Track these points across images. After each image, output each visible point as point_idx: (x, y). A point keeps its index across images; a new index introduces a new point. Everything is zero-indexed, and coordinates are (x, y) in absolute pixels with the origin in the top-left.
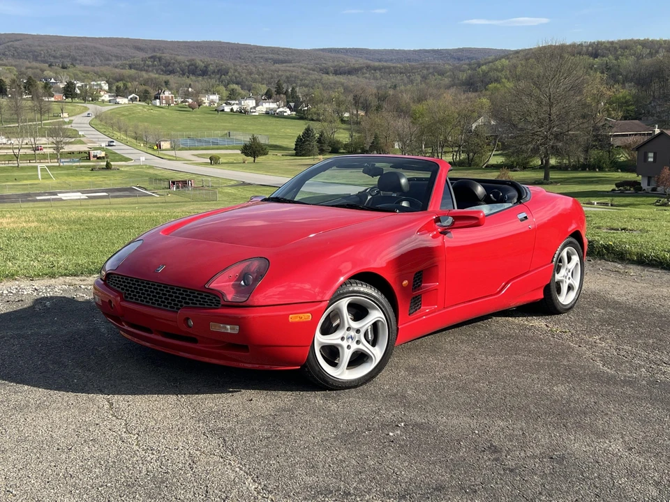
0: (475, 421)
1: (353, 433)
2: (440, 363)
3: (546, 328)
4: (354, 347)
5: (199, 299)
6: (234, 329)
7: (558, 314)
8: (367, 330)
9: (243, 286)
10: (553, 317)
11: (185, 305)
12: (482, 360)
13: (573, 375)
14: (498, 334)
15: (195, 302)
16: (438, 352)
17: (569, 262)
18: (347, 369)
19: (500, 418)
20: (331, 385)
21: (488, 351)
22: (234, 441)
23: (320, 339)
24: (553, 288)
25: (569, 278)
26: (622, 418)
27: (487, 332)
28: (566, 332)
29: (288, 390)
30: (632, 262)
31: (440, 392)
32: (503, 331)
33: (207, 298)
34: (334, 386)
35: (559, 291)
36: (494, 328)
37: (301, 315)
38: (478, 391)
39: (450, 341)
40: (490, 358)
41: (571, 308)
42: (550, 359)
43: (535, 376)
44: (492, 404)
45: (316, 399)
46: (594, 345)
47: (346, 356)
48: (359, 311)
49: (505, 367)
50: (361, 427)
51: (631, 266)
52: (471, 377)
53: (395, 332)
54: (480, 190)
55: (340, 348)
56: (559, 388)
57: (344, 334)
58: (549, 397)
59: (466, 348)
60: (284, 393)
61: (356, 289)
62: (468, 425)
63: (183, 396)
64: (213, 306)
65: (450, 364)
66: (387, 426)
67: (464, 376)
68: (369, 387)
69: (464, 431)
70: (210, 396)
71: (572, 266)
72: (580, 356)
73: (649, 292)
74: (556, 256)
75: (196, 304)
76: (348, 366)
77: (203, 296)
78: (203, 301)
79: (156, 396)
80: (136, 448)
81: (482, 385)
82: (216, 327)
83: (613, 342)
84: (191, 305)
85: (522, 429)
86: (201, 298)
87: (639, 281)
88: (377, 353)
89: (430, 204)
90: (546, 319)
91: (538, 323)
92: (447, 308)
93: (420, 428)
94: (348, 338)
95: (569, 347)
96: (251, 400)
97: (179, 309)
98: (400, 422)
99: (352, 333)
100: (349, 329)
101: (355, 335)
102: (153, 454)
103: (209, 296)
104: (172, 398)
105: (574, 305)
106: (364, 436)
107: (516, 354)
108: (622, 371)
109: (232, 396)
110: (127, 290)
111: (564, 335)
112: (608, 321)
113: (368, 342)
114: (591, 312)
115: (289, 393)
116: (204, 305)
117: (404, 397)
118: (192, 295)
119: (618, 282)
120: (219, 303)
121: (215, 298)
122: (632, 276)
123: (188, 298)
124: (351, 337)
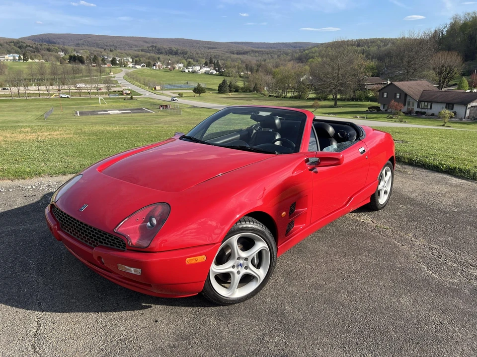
2: (307, 266)
3: (372, 224)
4: (243, 271)
5: (110, 240)
6: (136, 271)
9: (149, 227)
10: (375, 212)
11: (99, 244)
12: (338, 262)
13: (410, 282)
14: (342, 231)
15: (106, 242)
16: (304, 252)
17: (386, 176)
18: (237, 289)
21: (339, 250)
24: (376, 195)
25: (385, 187)
26: (474, 350)
28: (387, 229)
30: (405, 163)
33: (116, 240)
35: (379, 196)
37: (196, 258)
40: (343, 260)
41: (385, 206)
42: (387, 261)
43: (381, 283)
46: (412, 244)
49: (356, 271)
51: (406, 166)
54: (331, 130)
55: (231, 274)
56: (405, 300)
57: (235, 263)
59: (323, 248)
60: (185, 309)
61: (244, 226)
63: (103, 314)
64: (121, 248)
65: (314, 268)
67: (327, 283)
71: (387, 178)
72: (406, 256)
73: (427, 189)
74: (380, 174)
77: (113, 238)
82: (122, 268)
83: (424, 241)
84: (104, 244)
87: (416, 179)
89: (301, 146)
90: (371, 215)
92: (312, 223)
94: (238, 266)
95: (395, 246)
96: (156, 321)
97: (95, 246)
99: (242, 261)
101: (244, 263)
103: (118, 239)
105: (386, 203)
107: (360, 254)
108: (445, 276)
109: (143, 314)
110: (62, 221)
111: (387, 232)
112: (412, 218)
113: (254, 266)
114: (398, 209)
115: (190, 309)
116: (114, 246)
117: (283, 314)
118: (105, 236)
119: (404, 181)
120: (125, 246)
121: (122, 241)
122: (409, 174)
123: (101, 238)
124: (241, 264)
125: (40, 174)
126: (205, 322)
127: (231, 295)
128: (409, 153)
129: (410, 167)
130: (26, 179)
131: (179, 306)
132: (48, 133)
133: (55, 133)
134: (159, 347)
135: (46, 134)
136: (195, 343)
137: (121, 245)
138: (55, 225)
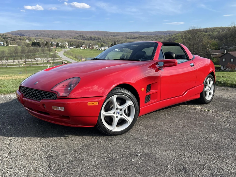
0: (175, 153)
1: (114, 159)
2: (158, 123)
3: (201, 109)
4: (120, 117)
5: (49, 95)
6: (62, 109)
7: (205, 104)
8: (126, 109)
9: (69, 89)
11: (43, 98)
12: (177, 122)
13: (217, 129)
14: (182, 112)
15: (47, 97)
16: (158, 119)
17: (209, 83)
18: (116, 126)
19: (187, 151)
20: (109, 134)
21: (179, 118)
22: (55, 163)
23: (104, 113)
24: (204, 93)
25: (209, 90)
27: (178, 111)
28: (210, 111)
29: (90, 136)
30: (228, 86)
31: (158, 137)
32: (185, 110)
33: (52, 95)
34: (110, 134)
35: (206, 95)
36: (180, 109)
37: (93, 102)
38: (175, 136)
39: (163, 115)
40: (180, 122)
41: (210, 101)
42: (206, 122)
43: (200, 130)
44: (182, 144)
45: (102, 140)
46: (223, 116)
47: (116, 121)
48: (122, 101)
49: (187, 126)
50: (119, 156)
51: (228, 88)
52: (172, 130)
53: (138, 110)
54: (174, 55)
55: (113, 117)
56: (212, 136)
57: (115, 111)
58: (208, 140)
59: (169, 117)
60: (88, 137)
61: (120, 91)
62: (171, 155)
63: (44, 138)
64: (54, 99)
65: (163, 124)
66: (132, 155)
67: (169, 129)
68: (127, 135)
69: (169, 158)
70: (55, 138)
71: (210, 85)
72: (218, 120)
74: (205, 81)
75: (48, 98)
76: (117, 125)
77: (50, 94)
78: (50, 97)
79: (32, 138)
80: (5, 167)
81: (177, 134)
82: (54, 108)
83: (230, 115)
84: (46, 98)
85: (198, 158)
86: (50, 95)
87: (233, 92)
88: (130, 119)
89: (154, 57)
90: (201, 106)
91: (198, 107)
92: (161, 100)
93: (148, 157)
94: (117, 113)
95: (212, 117)
96: (73, 141)
97: (41, 100)
98: (138, 153)
99: (119, 111)
100: (117, 109)
101: (120, 112)
102: (11, 171)
103: (53, 94)
104: (38, 139)
105: (211, 100)
106: (119, 161)
107: (191, 120)
109: (65, 138)
110: (25, 93)
111: (209, 112)
112: (226, 107)
113: (126, 115)
114: (218, 103)
115: (91, 137)
116: (51, 98)
117: (142, 139)
118: (46, 94)
119: (225, 93)
120: (56, 97)
121: (55, 95)
122: (229, 91)
123: (45, 95)
124: (118, 112)
125: (13, 92)
126: (98, 141)
127: (113, 129)
128: (231, 81)
129: (231, 88)
130: (6, 94)
131: (85, 136)
132: (18, 76)
133: (22, 76)
134: (73, 149)
135: (17, 77)
136: (92, 148)
137: (54, 97)
138: (21, 95)
